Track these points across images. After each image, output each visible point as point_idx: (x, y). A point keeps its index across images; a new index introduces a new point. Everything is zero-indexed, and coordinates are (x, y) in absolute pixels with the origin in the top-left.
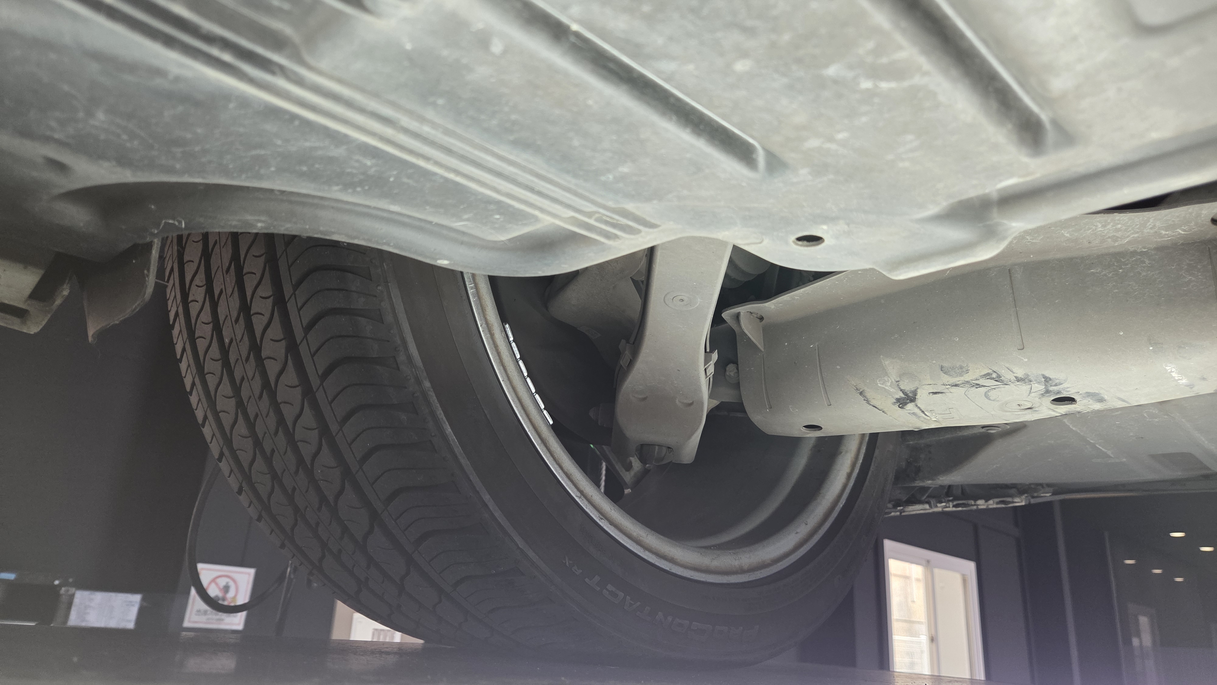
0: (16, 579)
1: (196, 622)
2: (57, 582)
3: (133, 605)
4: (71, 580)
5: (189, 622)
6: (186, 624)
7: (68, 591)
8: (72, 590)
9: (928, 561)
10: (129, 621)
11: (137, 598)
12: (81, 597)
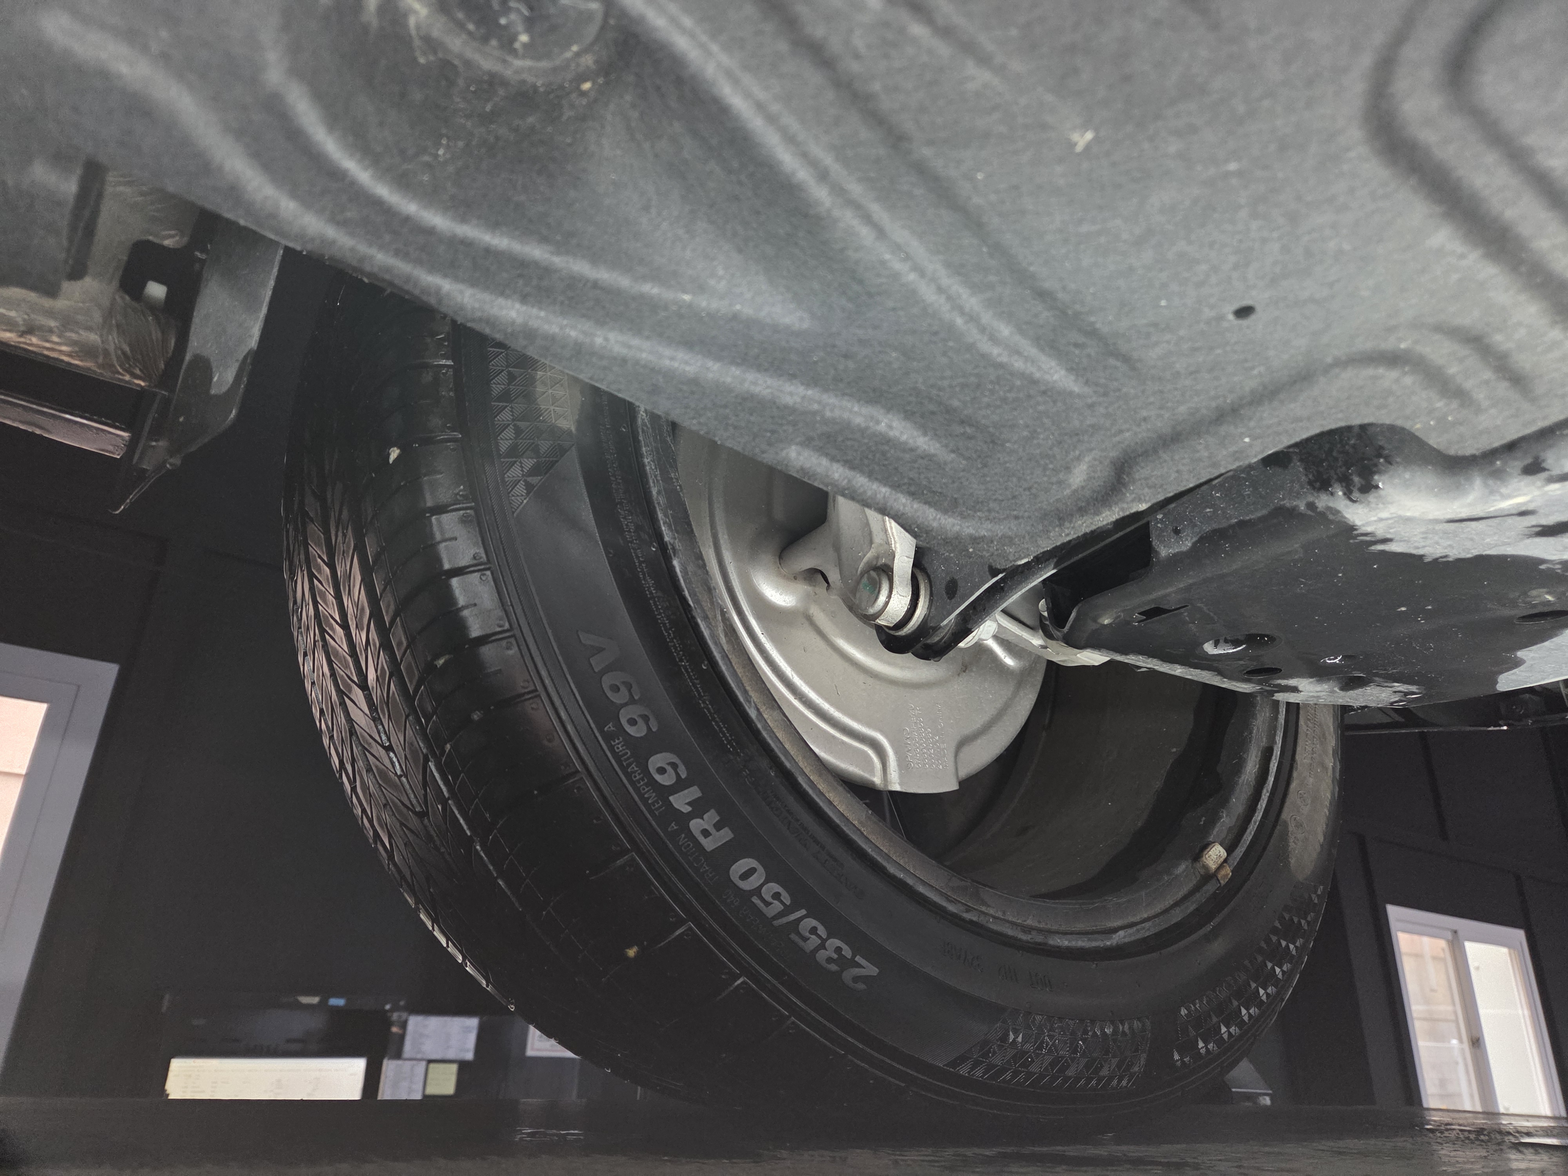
0: (346, 1005)
1: (538, 1050)
2: (388, 1007)
3: (470, 1032)
4: (402, 1003)
5: (533, 1049)
6: (530, 1053)
7: (400, 1017)
8: (404, 1015)
9: (1455, 932)
10: (468, 1051)
11: (473, 1022)
12: (415, 1022)
